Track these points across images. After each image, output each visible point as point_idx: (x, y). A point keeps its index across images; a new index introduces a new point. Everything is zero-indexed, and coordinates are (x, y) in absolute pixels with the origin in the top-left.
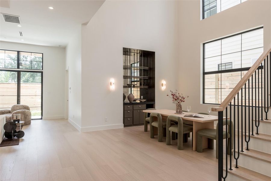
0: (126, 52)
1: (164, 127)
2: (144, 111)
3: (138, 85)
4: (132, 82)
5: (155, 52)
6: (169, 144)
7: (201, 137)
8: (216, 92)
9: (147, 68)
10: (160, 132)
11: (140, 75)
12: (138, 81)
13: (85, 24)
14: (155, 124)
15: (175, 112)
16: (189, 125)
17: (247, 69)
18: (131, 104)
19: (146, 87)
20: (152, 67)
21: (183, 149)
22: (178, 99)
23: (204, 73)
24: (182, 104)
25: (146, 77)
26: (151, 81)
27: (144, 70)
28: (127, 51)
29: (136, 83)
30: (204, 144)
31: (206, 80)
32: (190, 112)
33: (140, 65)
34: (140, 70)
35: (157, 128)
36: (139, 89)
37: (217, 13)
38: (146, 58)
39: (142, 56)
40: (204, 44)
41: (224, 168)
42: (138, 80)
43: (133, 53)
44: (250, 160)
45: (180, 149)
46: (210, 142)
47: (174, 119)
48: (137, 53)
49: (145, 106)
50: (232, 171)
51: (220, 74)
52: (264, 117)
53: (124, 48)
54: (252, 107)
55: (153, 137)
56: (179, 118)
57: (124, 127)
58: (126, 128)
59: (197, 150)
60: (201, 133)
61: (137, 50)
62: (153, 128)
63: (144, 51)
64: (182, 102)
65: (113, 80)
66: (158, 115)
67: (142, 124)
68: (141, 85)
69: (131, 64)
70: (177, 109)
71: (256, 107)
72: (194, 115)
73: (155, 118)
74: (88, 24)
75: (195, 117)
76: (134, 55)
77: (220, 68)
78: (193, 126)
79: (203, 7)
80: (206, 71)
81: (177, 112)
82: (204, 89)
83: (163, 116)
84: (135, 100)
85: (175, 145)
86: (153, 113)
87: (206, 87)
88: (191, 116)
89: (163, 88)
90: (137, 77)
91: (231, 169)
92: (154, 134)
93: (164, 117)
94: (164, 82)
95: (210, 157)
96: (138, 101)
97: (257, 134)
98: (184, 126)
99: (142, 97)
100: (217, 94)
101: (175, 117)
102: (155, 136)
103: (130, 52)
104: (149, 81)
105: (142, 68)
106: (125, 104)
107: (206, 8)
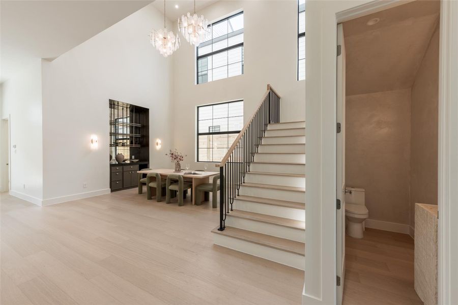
0: (112, 104)
1: (163, 186)
2: (138, 172)
3: (128, 144)
4: (116, 140)
5: (148, 109)
6: (169, 203)
7: (200, 191)
8: (208, 151)
9: (139, 125)
10: (158, 193)
11: (131, 132)
12: (128, 139)
13: (50, 60)
14: (152, 185)
15: (174, 170)
16: (188, 182)
17: (238, 132)
18: (120, 165)
19: (138, 146)
20: (145, 125)
21: (183, 205)
22: (177, 158)
23: (199, 134)
24: (181, 162)
25: (138, 135)
26: (145, 140)
27: (136, 127)
28: (114, 104)
29: (125, 141)
30: (202, 197)
31: (200, 141)
32: (189, 170)
33: (131, 121)
34: (131, 127)
35: (156, 188)
36: (129, 148)
37: (209, 81)
38: (138, 115)
39: (133, 112)
40: (198, 107)
41: (224, 213)
42: (128, 137)
43: (122, 108)
44: (241, 202)
45: (180, 205)
46: (206, 195)
47: (175, 178)
48: (127, 108)
49: (137, 166)
50: (229, 214)
51: (211, 136)
52: (248, 170)
53: (110, 100)
54: (230, 162)
55: (150, 198)
56: (179, 176)
57: (111, 192)
58: (114, 193)
59: (196, 204)
60: (199, 188)
61: (127, 104)
62: (151, 189)
63: (135, 106)
64: (181, 161)
65: (94, 137)
66: (157, 174)
67: (136, 186)
68: (131, 143)
69: (116, 119)
70: (176, 167)
71: (233, 163)
72: (193, 173)
73: (153, 178)
74: (54, 61)
75: (194, 174)
76: (123, 109)
77: (210, 130)
78: (192, 182)
79: (198, 73)
80: (200, 132)
81: (176, 170)
82: (198, 148)
83: (161, 175)
84: (124, 161)
85: (175, 202)
86: (151, 174)
87: (200, 147)
88: (191, 173)
89: (158, 147)
90: (127, 135)
91: (228, 212)
92: (152, 194)
93: (164, 177)
94: (159, 141)
95: (207, 208)
96: (128, 162)
97: (244, 183)
98: (184, 184)
99: (133, 157)
100: (208, 153)
101: (176, 176)
102: (152, 197)
103: (118, 105)
104: (141, 140)
105: (134, 125)
106: (111, 165)
107: (200, 74)
